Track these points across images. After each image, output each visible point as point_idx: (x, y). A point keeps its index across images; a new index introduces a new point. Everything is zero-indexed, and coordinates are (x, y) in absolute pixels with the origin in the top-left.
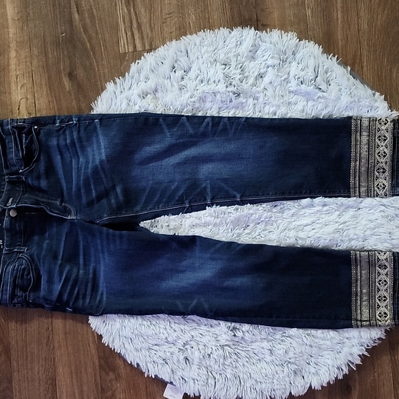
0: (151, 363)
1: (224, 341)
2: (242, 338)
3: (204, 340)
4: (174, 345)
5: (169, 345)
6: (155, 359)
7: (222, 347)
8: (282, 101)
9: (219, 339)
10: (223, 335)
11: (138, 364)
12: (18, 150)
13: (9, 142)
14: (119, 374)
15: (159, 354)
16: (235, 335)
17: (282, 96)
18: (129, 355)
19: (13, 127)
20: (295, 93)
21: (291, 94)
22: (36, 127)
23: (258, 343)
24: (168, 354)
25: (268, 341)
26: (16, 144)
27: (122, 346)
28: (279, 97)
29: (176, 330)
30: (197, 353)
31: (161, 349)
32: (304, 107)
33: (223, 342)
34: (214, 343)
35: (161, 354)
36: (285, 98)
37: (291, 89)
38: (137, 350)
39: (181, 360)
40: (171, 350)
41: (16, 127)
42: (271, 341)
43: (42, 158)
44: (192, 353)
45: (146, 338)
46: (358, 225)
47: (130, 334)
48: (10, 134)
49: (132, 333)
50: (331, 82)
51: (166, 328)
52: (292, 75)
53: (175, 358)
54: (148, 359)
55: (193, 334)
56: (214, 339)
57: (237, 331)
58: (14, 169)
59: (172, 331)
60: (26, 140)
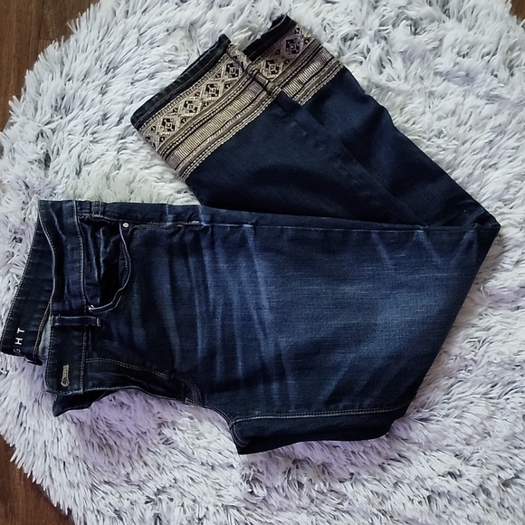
0: (92, 512)
1: (231, 499)
2: (264, 499)
3: (196, 491)
4: (140, 489)
5: (130, 488)
6: (101, 506)
7: (226, 508)
8: (419, 86)
9: (222, 493)
10: (231, 488)
11: (70, 511)
12: (91, 265)
13: (73, 250)
14: (12, 509)
15: (110, 499)
16: (252, 493)
17: (422, 78)
18: (55, 492)
19: (82, 220)
20: (446, 76)
21: (438, 78)
22: (126, 225)
23: (289, 514)
24: (127, 504)
25: (309, 514)
26: (88, 255)
27: (48, 474)
28: (415, 78)
29: (148, 463)
30: (177, 511)
31: (114, 491)
32: (457, 105)
33: (228, 500)
34: (212, 500)
35: (114, 500)
36: (426, 83)
37: (441, 68)
38: (71, 485)
39: (147, 518)
40: (133, 497)
41: (89, 222)
42: (314, 514)
43: (135, 286)
44: (169, 509)
45: (91, 467)
46: (511, 338)
47: (65, 454)
48: (76, 234)
49: (69, 453)
50: (516, 70)
51: (130, 457)
52: (446, 43)
53: (137, 513)
54: (90, 505)
55: (178, 476)
56: (214, 492)
57: (257, 485)
58: (75, 303)
59: (142, 464)
60: (105, 247)
